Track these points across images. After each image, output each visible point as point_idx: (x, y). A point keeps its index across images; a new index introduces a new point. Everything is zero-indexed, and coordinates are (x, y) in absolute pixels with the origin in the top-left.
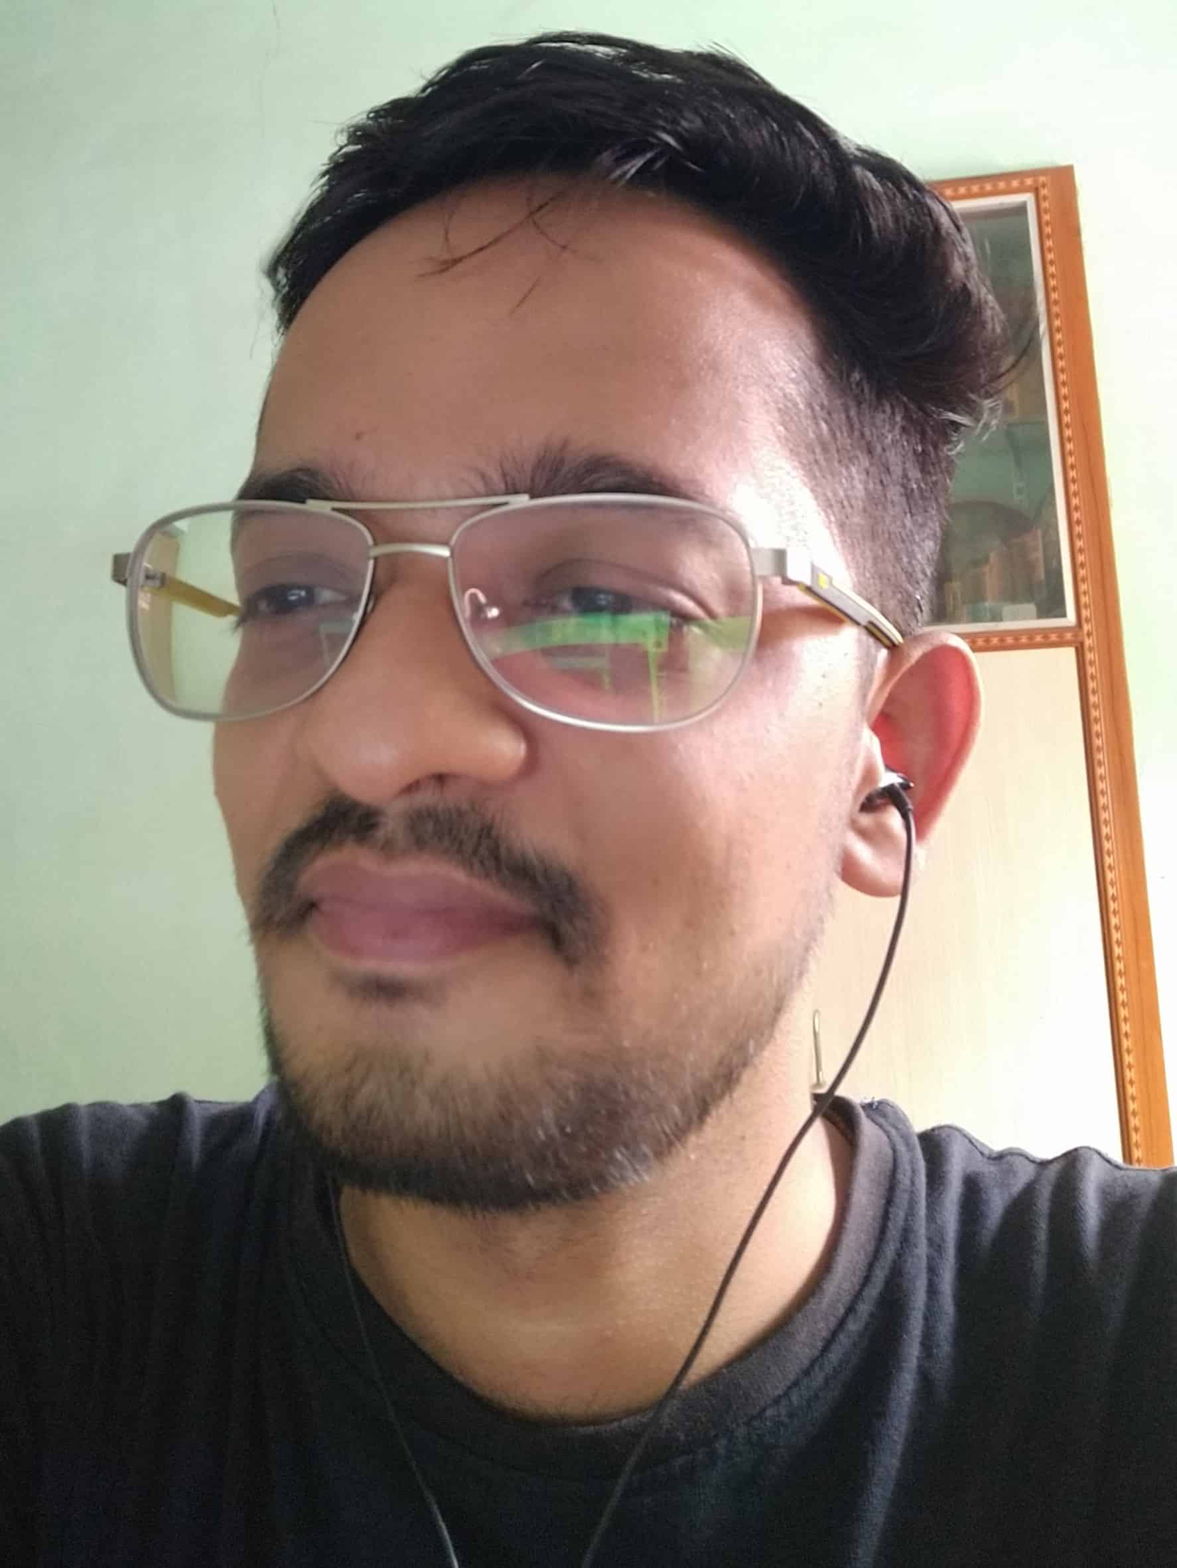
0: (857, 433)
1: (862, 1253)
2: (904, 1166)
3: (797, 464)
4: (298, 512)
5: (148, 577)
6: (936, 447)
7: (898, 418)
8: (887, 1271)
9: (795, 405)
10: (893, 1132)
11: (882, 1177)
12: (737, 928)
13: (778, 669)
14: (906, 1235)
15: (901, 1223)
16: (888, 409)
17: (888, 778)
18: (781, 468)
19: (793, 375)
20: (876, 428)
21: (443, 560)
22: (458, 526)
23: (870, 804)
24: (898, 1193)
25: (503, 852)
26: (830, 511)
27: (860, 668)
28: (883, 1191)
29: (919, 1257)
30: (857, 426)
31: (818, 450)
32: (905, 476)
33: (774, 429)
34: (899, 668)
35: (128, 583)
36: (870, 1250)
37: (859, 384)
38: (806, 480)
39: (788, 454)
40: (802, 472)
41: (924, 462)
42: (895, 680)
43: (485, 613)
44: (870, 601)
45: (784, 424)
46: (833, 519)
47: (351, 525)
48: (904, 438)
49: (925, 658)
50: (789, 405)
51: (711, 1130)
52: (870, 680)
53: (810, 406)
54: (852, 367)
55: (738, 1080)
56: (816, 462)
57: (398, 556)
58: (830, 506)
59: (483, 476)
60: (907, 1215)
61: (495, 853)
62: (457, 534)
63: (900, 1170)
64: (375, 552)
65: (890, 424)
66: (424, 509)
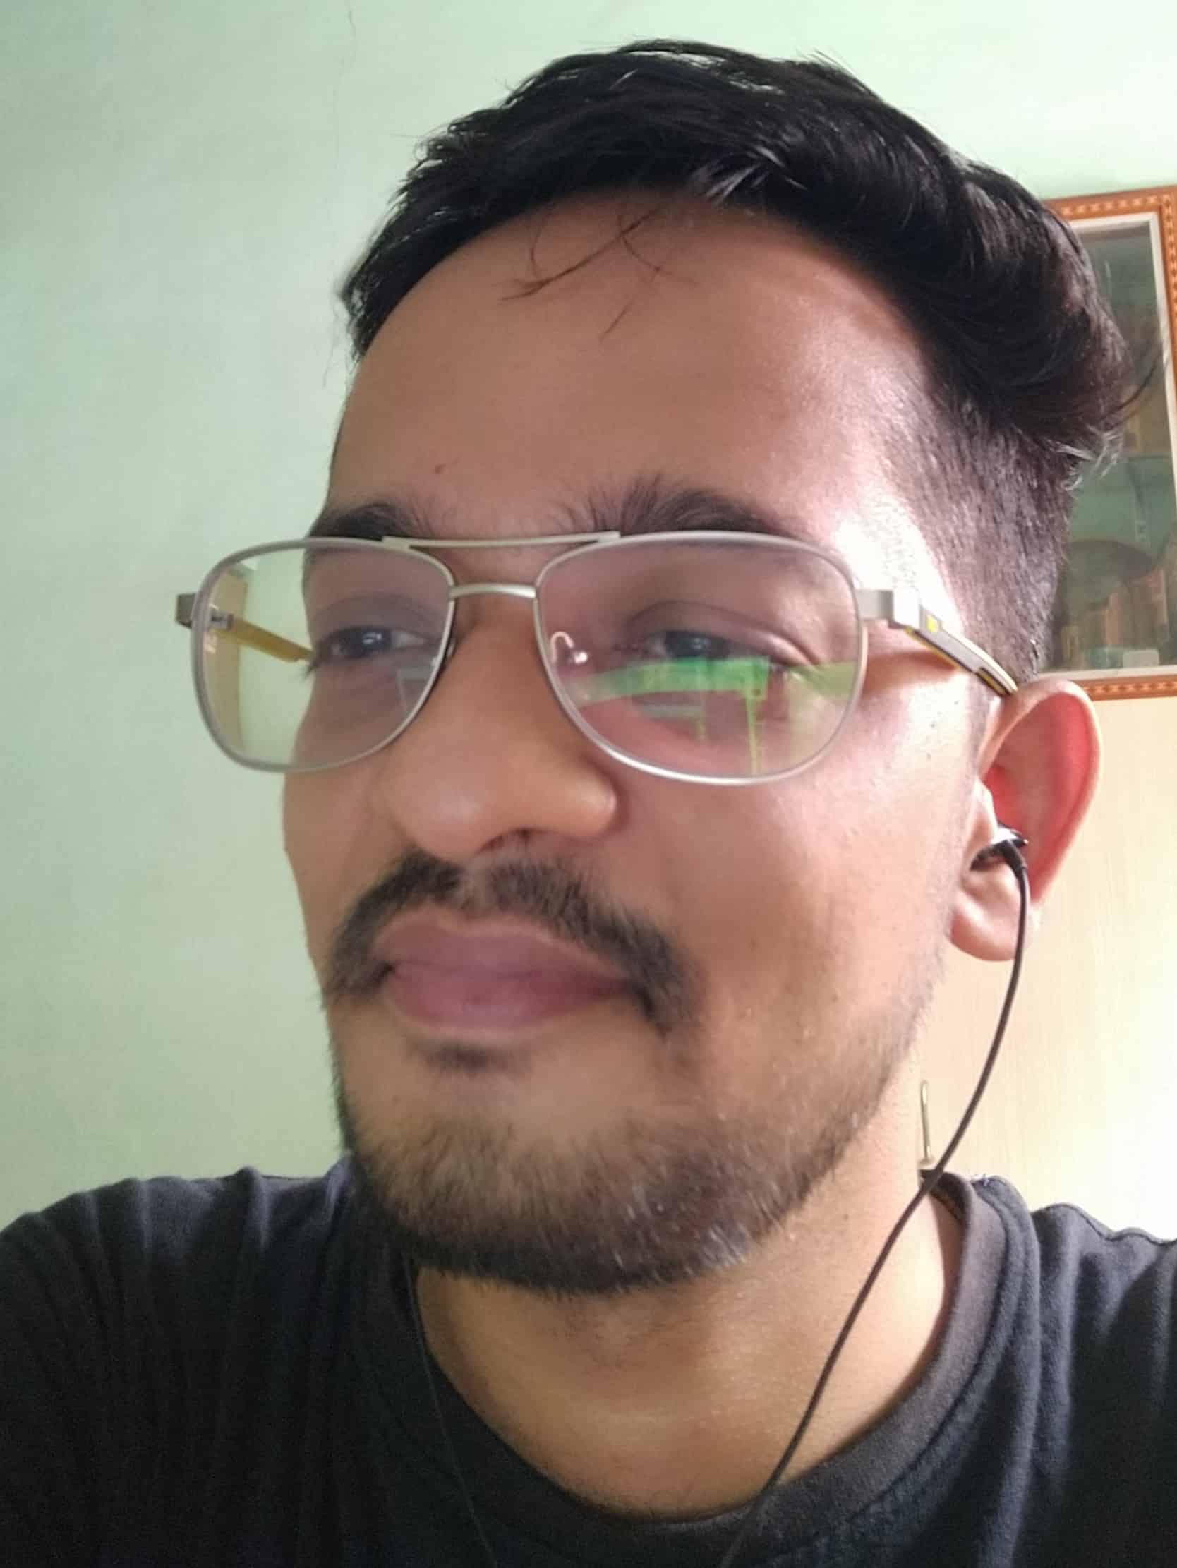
0: (968, 468)
1: (973, 1340)
2: (1018, 1247)
3: (905, 500)
4: (373, 549)
5: (214, 619)
6: (1052, 483)
7: (1012, 453)
8: (999, 1358)
9: (903, 437)
10: (1006, 1210)
11: (994, 1259)
12: (839, 994)
13: (884, 718)
14: (1020, 1321)
15: (1013, 1308)
16: (1002, 442)
17: (1001, 835)
18: (887, 504)
19: (901, 406)
20: (990, 462)
21: (528, 601)
22: (544, 566)
23: (980, 863)
24: (1011, 1275)
25: (591, 909)
27: (972, 717)
28: (994, 1274)
29: (1032, 1344)
30: (969, 459)
31: (927, 485)
32: (1019, 513)
33: (881, 463)
34: (1012, 717)
35: (194, 625)
36: (981, 1335)
37: (970, 415)
38: (914, 517)
39: (895, 489)
40: (909, 509)
41: (1040, 498)
42: (1009, 729)
43: (573, 658)
44: (982, 646)
45: (891, 458)
46: (942, 558)
47: (430, 564)
48: (1019, 473)
49: (1041, 706)
50: (897, 437)
51: (812, 1209)
52: (982, 729)
53: (919, 438)
54: (963, 397)
55: (841, 1155)
56: (925, 498)
57: (480, 596)
58: (940, 545)
59: (571, 513)
60: (1020, 1299)
61: (583, 914)
62: (543, 573)
63: (1012, 1252)
64: (456, 593)
65: (1005, 458)
66: (508, 548)
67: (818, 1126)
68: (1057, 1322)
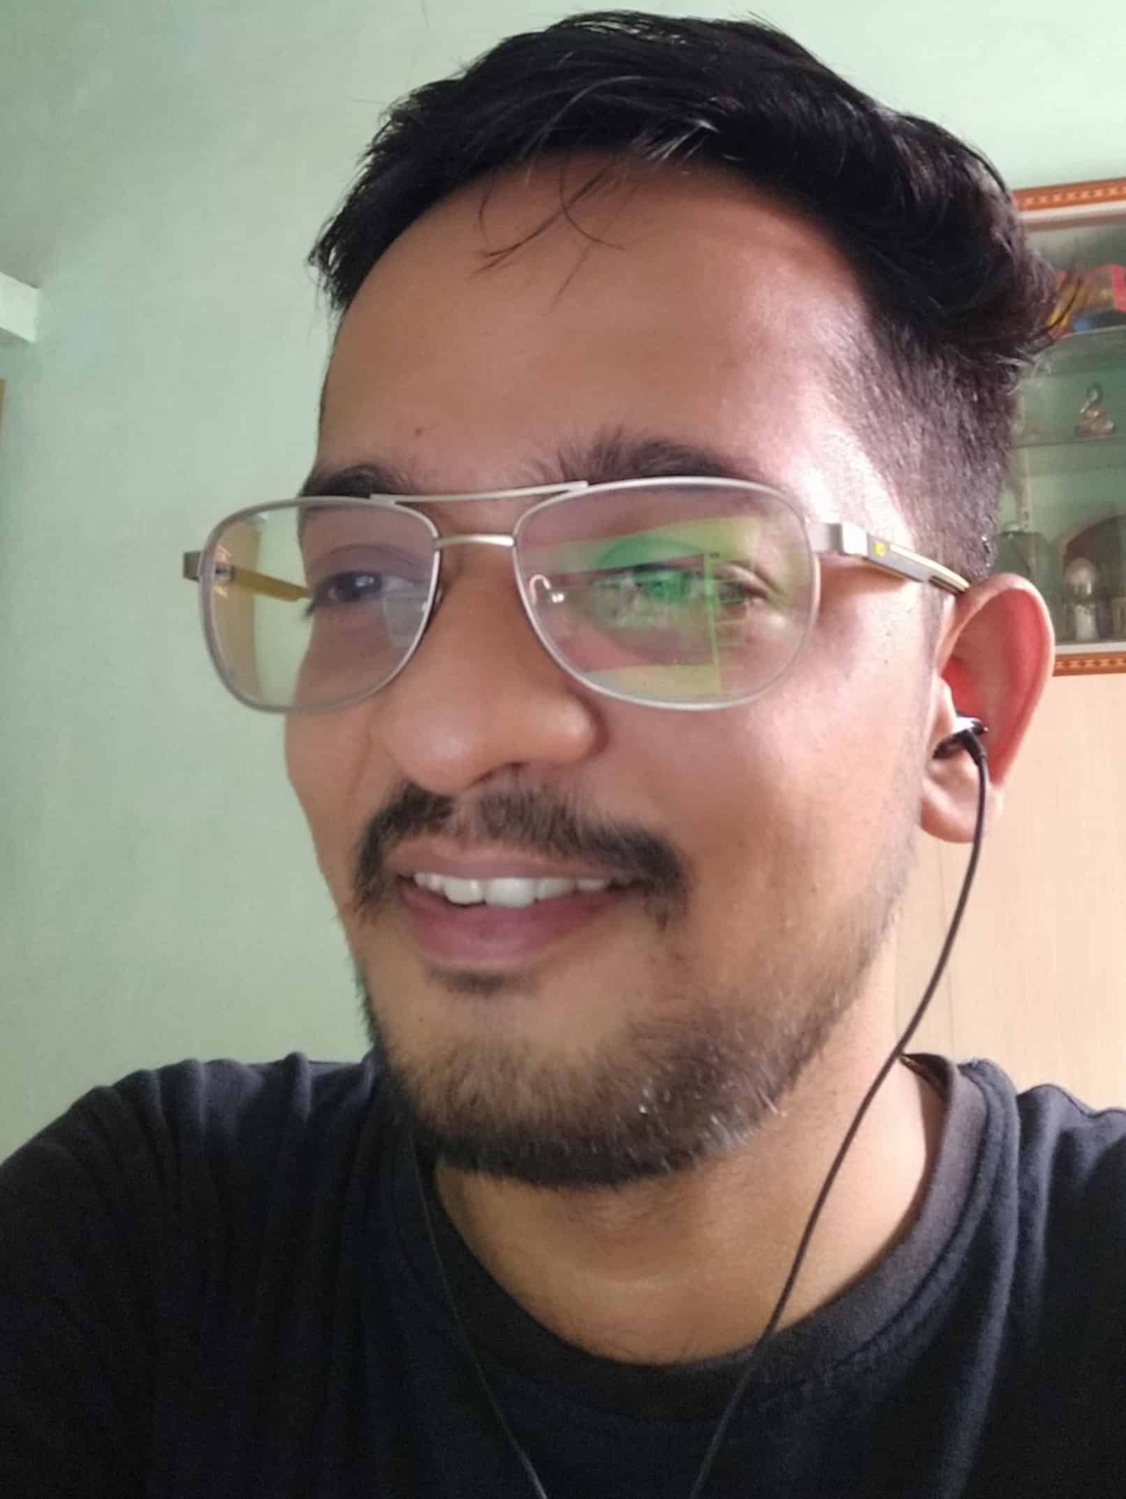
0: (910, 391)
1: (953, 1203)
2: (998, 1121)
3: (851, 431)
4: (364, 507)
5: (218, 572)
6: (992, 392)
7: (951, 373)
8: (977, 1222)
9: (846, 372)
10: (989, 1088)
11: (974, 1133)
12: (818, 885)
13: (842, 632)
14: (997, 1187)
15: (992, 1175)
16: (940, 362)
17: (962, 724)
18: (834, 436)
19: (842, 343)
20: (929, 383)
21: (508, 549)
22: (519, 515)
23: (943, 751)
24: (990, 1146)
25: (580, 830)
26: (887, 473)
27: (925, 621)
28: (975, 1144)
29: (1011, 1209)
30: (910, 384)
31: (871, 414)
32: (961, 426)
33: (826, 397)
34: (968, 610)
35: (201, 578)
36: (960, 1200)
37: (909, 343)
38: (859, 444)
39: (840, 421)
40: (856, 438)
41: (982, 411)
42: (962, 626)
43: (551, 599)
44: (933, 557)
45: (836, 392)
46: (890, 479)
47: (416, 519)
48: (959, 391)
49: (991, 603)
50: (840, 374)
52: (936, 628)
53: (861, 370)
54: (901, 326)
55: (827, 1035)
56: (870, 426)
57: (463, 546)
58: (888, 466)
59: (542, 468)
60: (998, 1167)
61: (572, 835)
62: (519, 523)
63: (993, 1125)
64: (440, 544)
65: (943, 379)
66: (485, 500)
67: (803, 1010)
68: (1035, 1186)
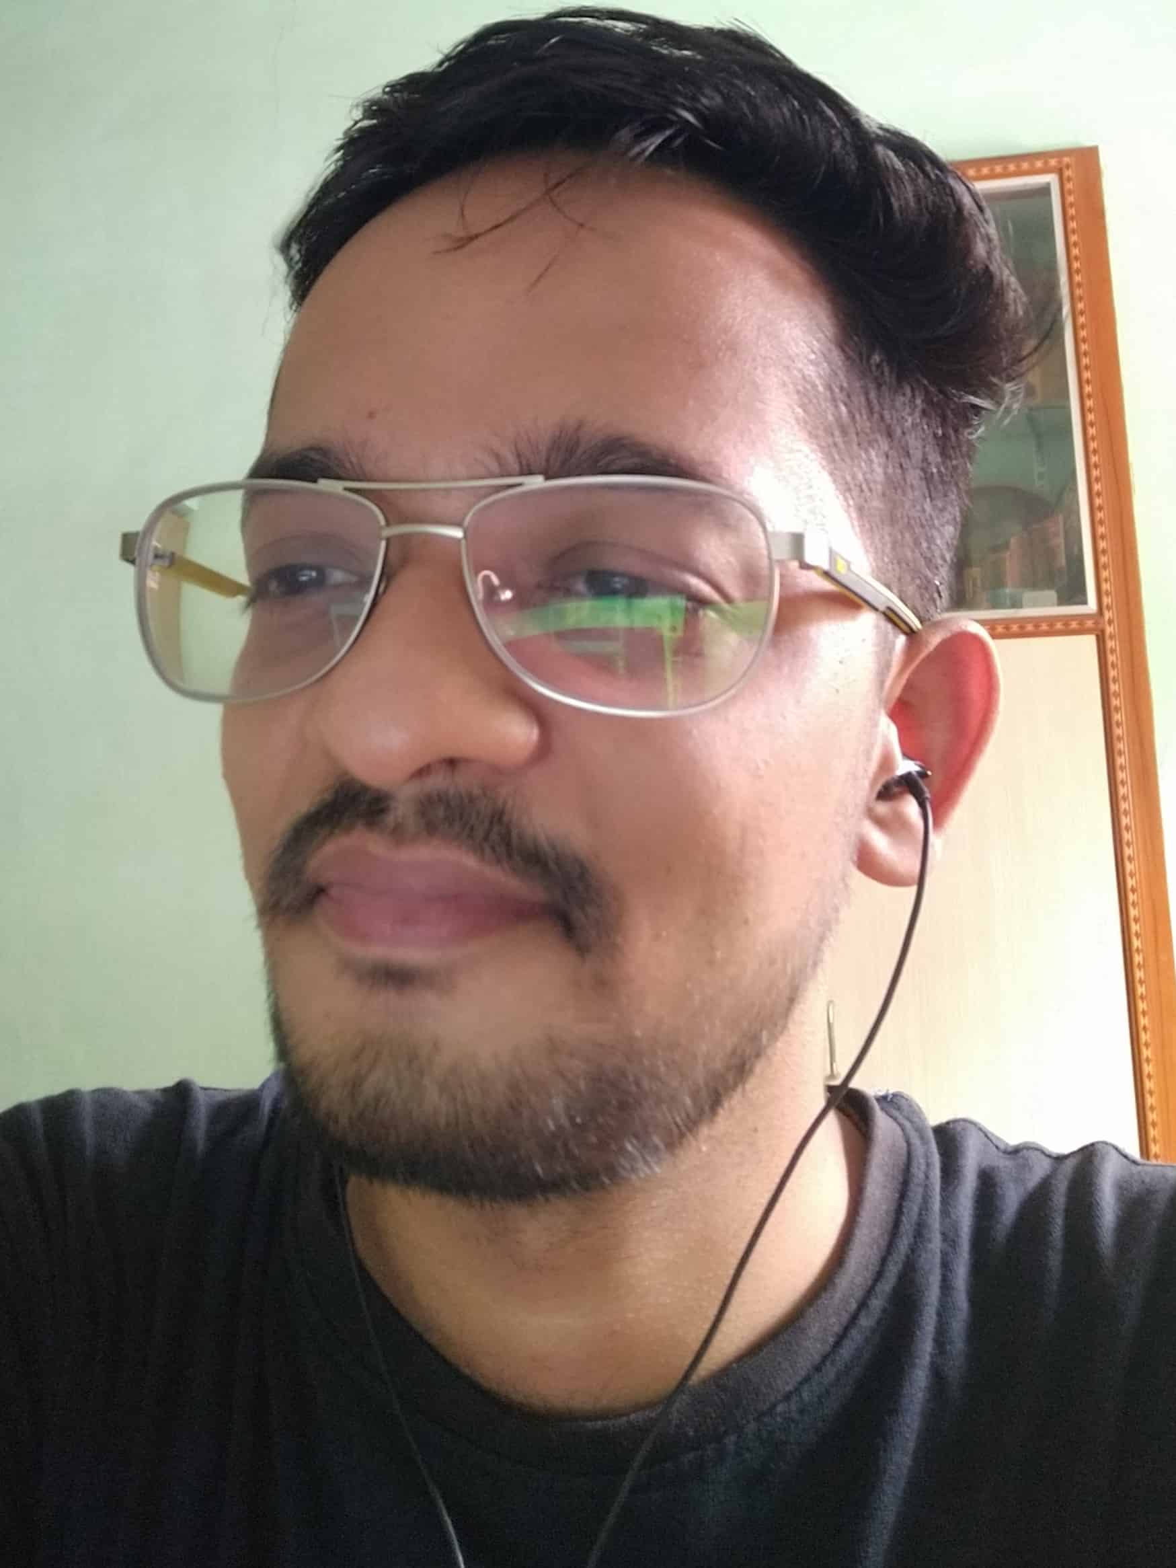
0: (876, 416)
1: (875, 1247)
2: (919, 1159)
3: (816, 447)
4: (309, 491)
5: (156, 556)
6: (956, 431)
7: (919, 401)
8: (900, 1266)
9: (815, 387)
10: (908, 1125)
11: (896, 1171)
14: (920, 1230)
15: (915, 1217)
16: (909, 392)
17: (905, 766)
18: (799, 451)
19: (813, 356)
20: (896, 411)
21: (456, 541)
22: (471, 507)
23: (887, 793)
24: (912, 1186)
25: (514, 838)
26: (848, 495)
27: (877, 654)
28: (896, 1185)
29: (933, 1252)
30: (877, 409)
32: (925, 460)
33: (793, 411)
34: (917, 654)
35: (137, 561)
36: (883, 1243)
37: (878, 366)
38: (824, 463)
39: (806, 436)
40: (820, 455)
41: (944, 446)
42: (914, 666)
43: (498, 595)
44: (889, 587)
45: (802, 407)
46: (851, 502)
47: (363, 505)
48: (925, 421)
49: (944, 644)
51: (723, 1122)
52: (888, 666)
53: (829, 388)
54: (872, 349)
55: (751, 1071)
56: (835, 445)
57: (410, 536)
58: (849, 490)
59: (498, 457)
60: (921, 1210)
61: (506, 839)
62: (470, 514)
63: (914, 1164)
64: (387, 532)
65: (910, 407)
66: (437, 490)
67: (730, 1042)
68: (955, 1228)
